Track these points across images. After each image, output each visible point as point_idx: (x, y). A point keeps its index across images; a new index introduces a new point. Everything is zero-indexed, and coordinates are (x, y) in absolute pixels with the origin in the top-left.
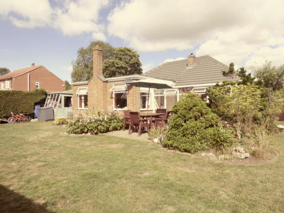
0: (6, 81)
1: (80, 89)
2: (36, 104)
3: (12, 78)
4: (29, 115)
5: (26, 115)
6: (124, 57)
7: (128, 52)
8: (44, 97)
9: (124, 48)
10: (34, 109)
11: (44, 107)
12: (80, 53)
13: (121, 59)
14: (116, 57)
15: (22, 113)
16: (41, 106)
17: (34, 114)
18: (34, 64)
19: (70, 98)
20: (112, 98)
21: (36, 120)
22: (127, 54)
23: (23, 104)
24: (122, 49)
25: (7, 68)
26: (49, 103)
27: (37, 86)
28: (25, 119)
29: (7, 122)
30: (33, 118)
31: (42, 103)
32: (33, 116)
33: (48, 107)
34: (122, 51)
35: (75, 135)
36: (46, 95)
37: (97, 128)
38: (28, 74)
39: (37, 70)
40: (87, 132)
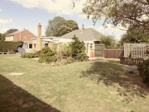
0: (12, 36)
1: (35, 41)
2: (19, 47)
3: (14, 35)
4: (15, 51)
5: (14, 51)
6: (69, 24)
7: (72, 22)
8: (22, 44)
9: (70, 20)
10: (18, 49)
11: (22, 48)
12: (50, 22)
13: (68, 25)
14: (66, 25)
15: (13, 50)
16: (21, 48)
17: (18, 51)
18: (24, 29)
19: (32, 45)
20: (44, 45)
21: (18, 53)
22: (71, 23)
23: (13, 46)
24: (69, 21)
25: (17, 29)
26: (24, 46)
27: (25, 39)
28: (13, 53)
29: (6, 54)
30: (18, 52)
31: (21, 46)
32: (17, 51)
33: (23, 48)
34: (69, 22)
35: (22, 58)
36: (23, 43)
37: (29, 56)
38: (21, 33)
39: (25, 31)
40: (26, 57)
